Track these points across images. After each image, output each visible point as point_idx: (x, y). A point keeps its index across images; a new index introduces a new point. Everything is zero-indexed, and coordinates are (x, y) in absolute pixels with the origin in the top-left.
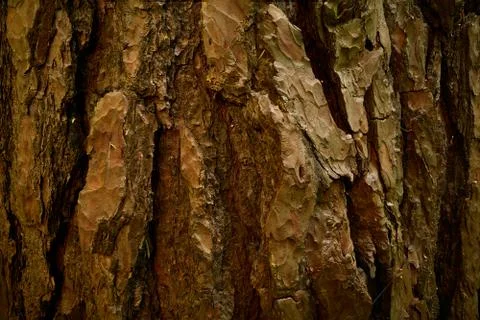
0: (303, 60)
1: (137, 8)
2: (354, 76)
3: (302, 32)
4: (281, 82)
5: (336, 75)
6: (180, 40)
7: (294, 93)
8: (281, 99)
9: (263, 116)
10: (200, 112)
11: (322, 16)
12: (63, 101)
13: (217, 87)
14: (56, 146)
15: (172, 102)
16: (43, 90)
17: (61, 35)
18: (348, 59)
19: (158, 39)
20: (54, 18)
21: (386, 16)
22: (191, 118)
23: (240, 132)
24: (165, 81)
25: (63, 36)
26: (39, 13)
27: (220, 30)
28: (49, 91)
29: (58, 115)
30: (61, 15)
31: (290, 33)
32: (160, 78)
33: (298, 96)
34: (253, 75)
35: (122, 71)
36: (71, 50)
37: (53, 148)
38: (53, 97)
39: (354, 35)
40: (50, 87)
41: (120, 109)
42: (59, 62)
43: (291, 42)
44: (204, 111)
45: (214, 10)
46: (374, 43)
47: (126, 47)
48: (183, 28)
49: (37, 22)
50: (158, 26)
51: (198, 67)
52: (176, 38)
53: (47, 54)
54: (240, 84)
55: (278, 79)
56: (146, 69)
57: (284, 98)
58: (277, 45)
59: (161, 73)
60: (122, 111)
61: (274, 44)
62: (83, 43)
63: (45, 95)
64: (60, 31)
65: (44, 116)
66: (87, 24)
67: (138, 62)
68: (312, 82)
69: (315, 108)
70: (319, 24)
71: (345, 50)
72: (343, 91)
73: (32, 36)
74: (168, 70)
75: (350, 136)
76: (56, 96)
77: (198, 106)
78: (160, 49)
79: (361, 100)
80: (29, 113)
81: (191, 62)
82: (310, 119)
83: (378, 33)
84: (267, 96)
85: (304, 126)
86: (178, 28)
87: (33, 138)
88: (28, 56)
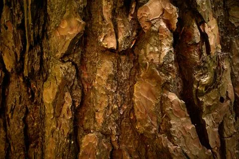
0: (185, 116)
1: (102, 94)
2: (213, 117)
3: (185, 104)
4: (174, 131)
5: (203, 120)
6: (123, 106)
7: (181, 134)
8: (174, 139)
9: (164, 148)
10: (132, 141)
11: (196, 93)
12: (68, 134)
13: (141, 131)
14: (64, 153)
15: (118, 136)
16: (59, 127)
17: (67, 103)
18: (210, 110)
19: (112, 107)
20: (64, 95)
21: (232, 78)
22: (128, 144)
23: (152, 151)
24: (116, 127)
25: (68, 104)
26: (57, 93)
27: (143, 105)
28: (61, 128)
29: (66, 139)
30: (67, 95)
31: (179, 105)
32: (113, 126)
33: (183, 136)
34: (160, 127)
35: (95, 121)
36: (72, 110)
37: (63, 154)
38: (63, 130)
39: (214, 98)
40: (62, 126)
41: (94, 142)
42: (66, 116)
43: (180, 109)
44: (134, 141)
45: (140, 95)
46: (225, 97)
47: (97, 111)
48: (124, 100)
49: (56, 97)
50: (112, 101)
51: (132, 118)
52: (121, 106)
53: (61, 111)
54: (153, 132)
55: (172, 129)
56: (106, 122)
57: (175, 138)
58: (172, 112)
59: (114, 123)
60: (95, 143)
61: (171, 112)
62: (77, 106)
63: (60, 130)
64: (67, 102)
65: (59, 139)
66: (79, 97)
67: (103, 119)
68: (190, 127)
69: (191, 140)
70: (195, 97)
71: (208, 107)
72: (207, 128)
73: (54, 103)
74: (117, 121)
75: (210, 151)
76: (65, 131)
77: (131, 138)
78: (113, 112)
79: (216, 130)
80: (52, 136)
81: (128, 116)
82: (188, 146)
83: (227, 92)
84: (166, 138)
85: (185, 151)
86: (122, 101)
87: (54, 148)
88: (52, 111)
